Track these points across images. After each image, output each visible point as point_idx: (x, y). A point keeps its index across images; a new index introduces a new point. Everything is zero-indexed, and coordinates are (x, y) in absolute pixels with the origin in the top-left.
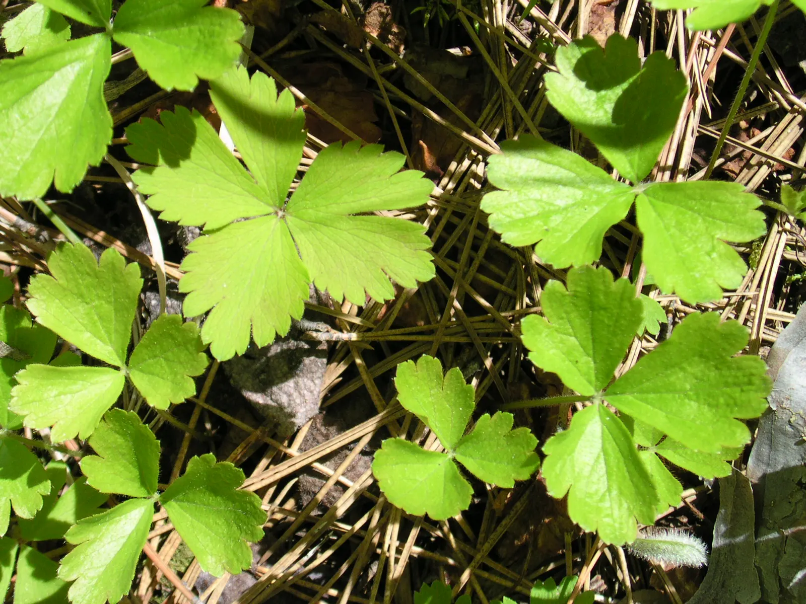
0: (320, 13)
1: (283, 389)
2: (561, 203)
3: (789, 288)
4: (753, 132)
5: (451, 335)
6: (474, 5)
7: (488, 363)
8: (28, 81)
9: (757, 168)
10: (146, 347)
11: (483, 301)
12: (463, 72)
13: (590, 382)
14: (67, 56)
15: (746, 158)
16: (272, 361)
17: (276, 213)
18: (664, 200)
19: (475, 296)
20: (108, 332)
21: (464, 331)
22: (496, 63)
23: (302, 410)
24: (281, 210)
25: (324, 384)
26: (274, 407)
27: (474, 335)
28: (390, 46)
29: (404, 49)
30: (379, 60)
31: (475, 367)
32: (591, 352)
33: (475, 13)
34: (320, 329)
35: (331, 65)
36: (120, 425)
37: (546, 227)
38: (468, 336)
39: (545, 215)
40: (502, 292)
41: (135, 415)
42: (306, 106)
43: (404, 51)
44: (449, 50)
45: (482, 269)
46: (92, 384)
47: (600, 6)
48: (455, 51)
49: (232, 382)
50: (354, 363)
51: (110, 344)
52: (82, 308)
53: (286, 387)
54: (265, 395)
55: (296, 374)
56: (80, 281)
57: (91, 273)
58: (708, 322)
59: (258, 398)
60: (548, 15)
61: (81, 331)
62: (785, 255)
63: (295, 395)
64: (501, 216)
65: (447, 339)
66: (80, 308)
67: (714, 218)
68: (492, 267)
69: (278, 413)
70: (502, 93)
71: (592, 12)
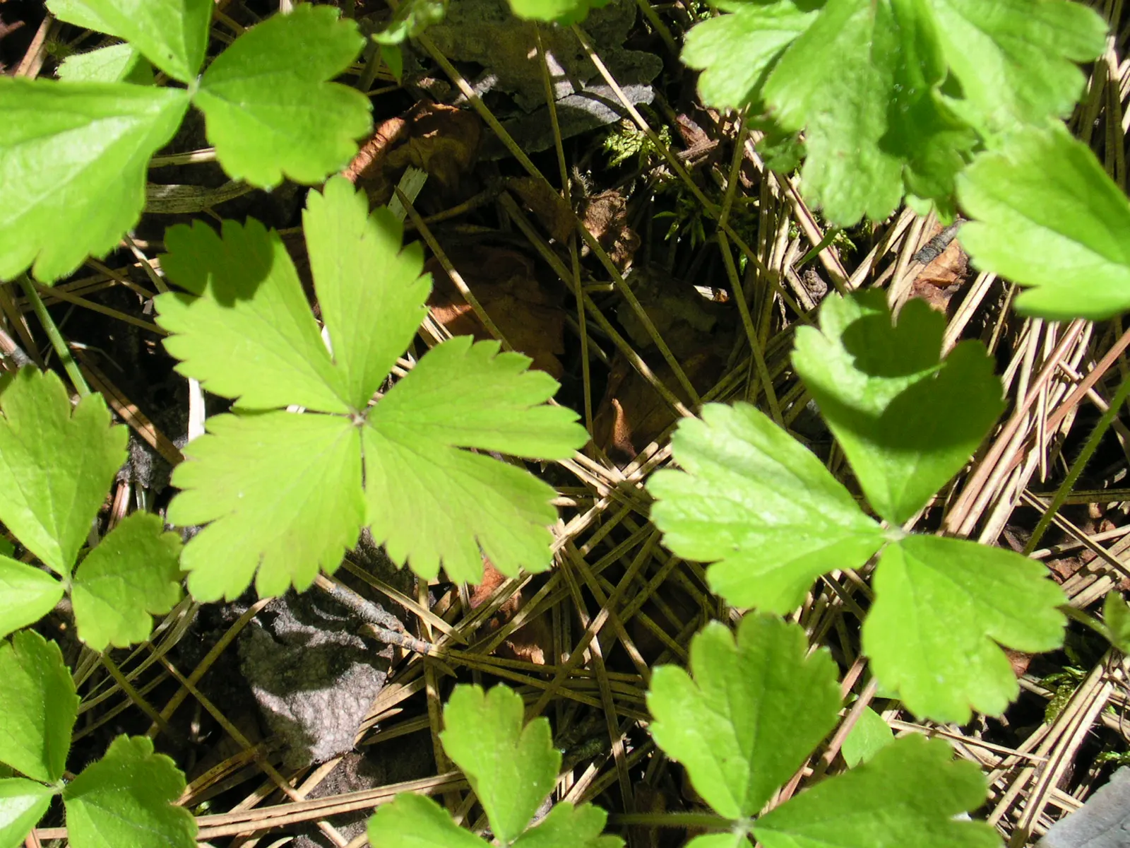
0: (524, 178)
1: (312, 698)
2: (769, 518)
3: (1099, 770)
4: (1105, 525)
5: (574, 689)
6: (748, 232)
7: (617, 748)
8: (50, 120)
9: (1095, 576)
10: (106, 555)
11: (634, 652)
12: (707, 323)
13: (736, 798)
14: (120, 104)
15: (1084, 560)
16: (308, 654)
17: (352, 417)
18: (925, 560)
19: (625, 642)
20: (59, 520)
21: (598, 690)
22: (754, 322)
23: (330, 737)
24: (361, 414)
25: (374, 709)
26: (290, 721)
27: (609, 700)
28: (613, 257)
29: (631, 266)
30: (591, 272)
31: (596, 746)
32: (749, 752)
33: (746, 243)
34: (387, 624)
35: (519, 258)
36: (34, 660)
37: (735, 545)
38: (599, 698)
39: (740, 529)
40: (670, 649)
41: (56, 649)
42: (468, 307)
43: (631, 270)
44: (696, 287)
45: (648, 607)
46: (12, 587)
47: (930, 285)
48: (705, 291)
49: (243, 667)
50: (424, 691)
51: (57, 538)
52: (31, 472)
53: (316, 697)
54: (285, 701)
55: (338, 684)
56: (40, 431)
57: (59, 424)
58: (933, 753)
59: (272, 702)
60: (850, 276)
61: (20, 505)
62: (1104, 718)
63: (326, 712)
64: (673, 508)
65: (569, 694)
66: (29, 471)
67: (991, 604)
68: (667, 611)
69: (294, 732)
70: (751, 364)
71: (916, 289)
